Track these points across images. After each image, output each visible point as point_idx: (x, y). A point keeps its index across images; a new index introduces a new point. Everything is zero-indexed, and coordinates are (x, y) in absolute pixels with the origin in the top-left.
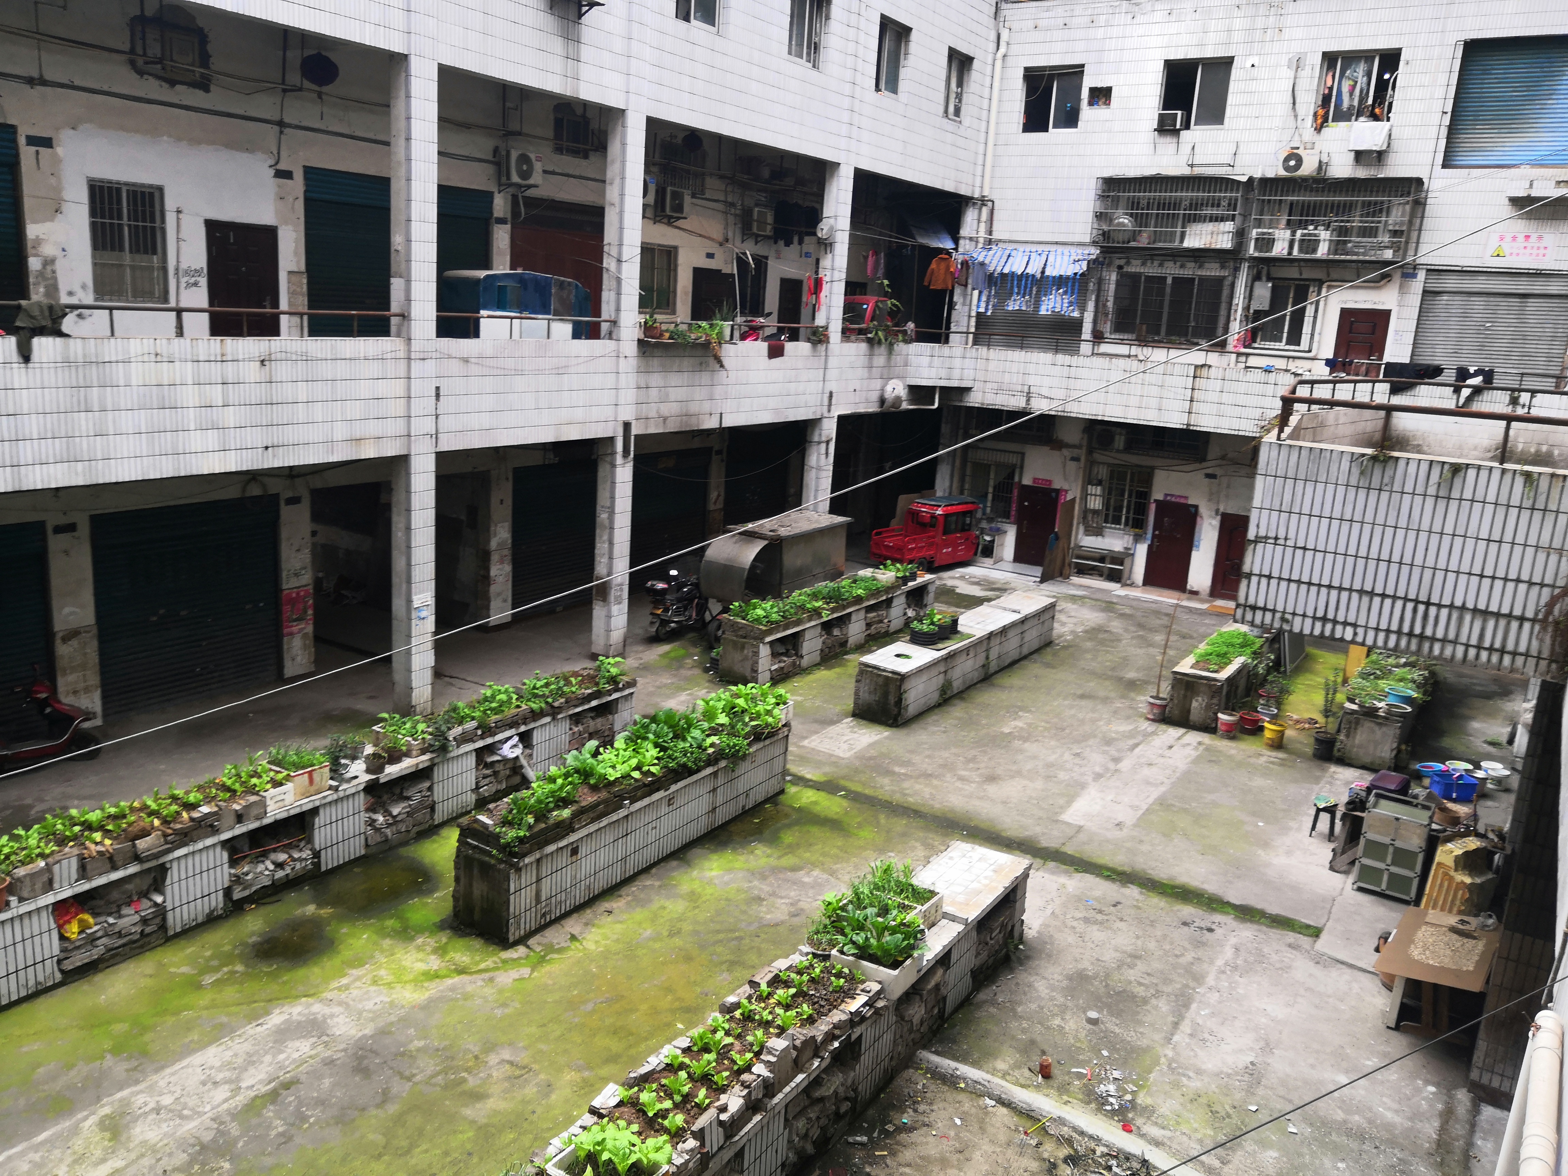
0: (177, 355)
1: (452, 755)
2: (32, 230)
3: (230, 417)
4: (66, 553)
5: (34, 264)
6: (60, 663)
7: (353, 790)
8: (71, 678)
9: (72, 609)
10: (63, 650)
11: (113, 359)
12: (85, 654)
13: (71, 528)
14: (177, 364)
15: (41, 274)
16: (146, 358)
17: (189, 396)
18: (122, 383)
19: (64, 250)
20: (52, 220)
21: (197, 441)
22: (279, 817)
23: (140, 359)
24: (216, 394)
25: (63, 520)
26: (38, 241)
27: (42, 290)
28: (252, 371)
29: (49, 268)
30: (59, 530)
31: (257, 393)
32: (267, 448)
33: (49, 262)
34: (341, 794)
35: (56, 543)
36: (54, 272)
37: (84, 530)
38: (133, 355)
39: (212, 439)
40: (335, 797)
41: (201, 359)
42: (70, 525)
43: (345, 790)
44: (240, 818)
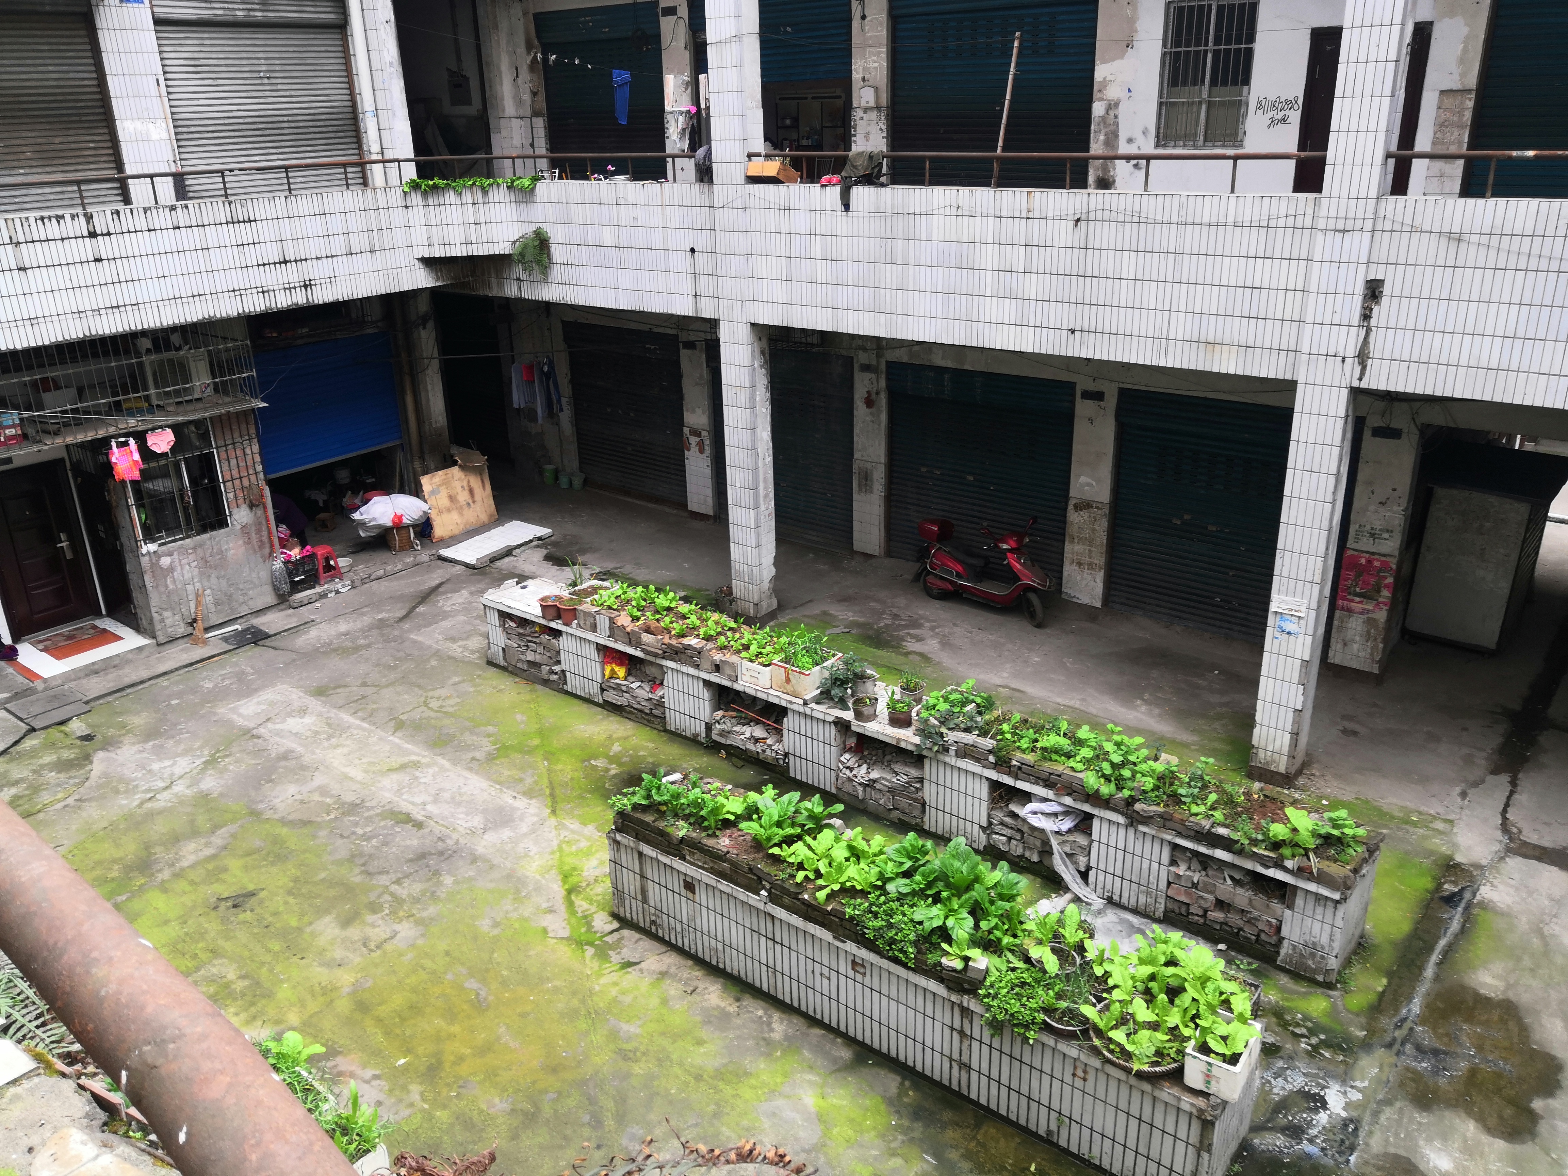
0: (978, 209)
1: (947, 759)
2: (1101, 72)
3: (1033, 286)
4: (1091, 420)
5: (1098, 109)
6: (1072, 530)
7: (821, 716)
8: (1078, 548)
9: (1089, 480)
10: (1075, 518)
11: (917, 211)
12: (1094, 530)
13: (1098, 396)
14: (978, 219)
15: (1103, 119)
16: (947, 212)
17: (988, 256)
18: (923, 237)
19: (1129, 91)
20: (1122, 56)
21: (993, 309)
22: (748, 691)
23: (942, 211)
24: (1018, 257)
25: (1092, 387)
26: (1105, 83)
27: (1102, 138)
28: (1064, 233)
29: (1112, 113)
30: (1088, 395)
31: (1066, 261)
32: (1073, 332)
33: (1113, 106)
34: (808, 712)
35: (1083, 408)
36: (1116, 117)
37: (1111, 401)
38: (935, 206)
39: (1008, 310)
40: (801, 710)
41: (1004, 214)
42: (1097, 392)
43: (812, 710)
44: (717, 668)
